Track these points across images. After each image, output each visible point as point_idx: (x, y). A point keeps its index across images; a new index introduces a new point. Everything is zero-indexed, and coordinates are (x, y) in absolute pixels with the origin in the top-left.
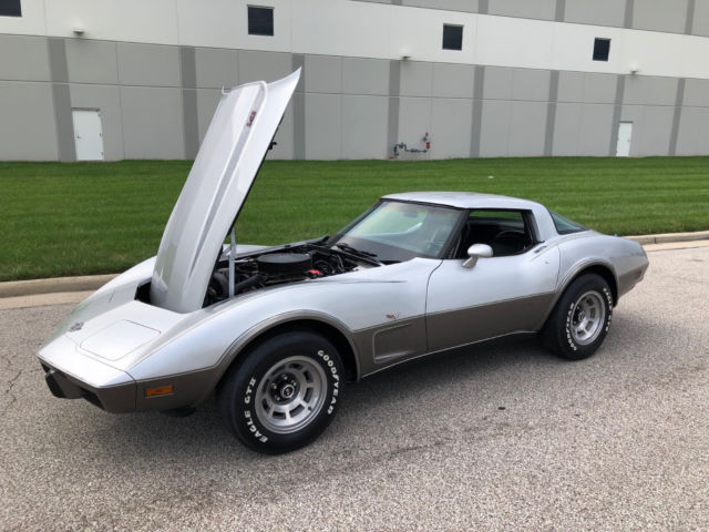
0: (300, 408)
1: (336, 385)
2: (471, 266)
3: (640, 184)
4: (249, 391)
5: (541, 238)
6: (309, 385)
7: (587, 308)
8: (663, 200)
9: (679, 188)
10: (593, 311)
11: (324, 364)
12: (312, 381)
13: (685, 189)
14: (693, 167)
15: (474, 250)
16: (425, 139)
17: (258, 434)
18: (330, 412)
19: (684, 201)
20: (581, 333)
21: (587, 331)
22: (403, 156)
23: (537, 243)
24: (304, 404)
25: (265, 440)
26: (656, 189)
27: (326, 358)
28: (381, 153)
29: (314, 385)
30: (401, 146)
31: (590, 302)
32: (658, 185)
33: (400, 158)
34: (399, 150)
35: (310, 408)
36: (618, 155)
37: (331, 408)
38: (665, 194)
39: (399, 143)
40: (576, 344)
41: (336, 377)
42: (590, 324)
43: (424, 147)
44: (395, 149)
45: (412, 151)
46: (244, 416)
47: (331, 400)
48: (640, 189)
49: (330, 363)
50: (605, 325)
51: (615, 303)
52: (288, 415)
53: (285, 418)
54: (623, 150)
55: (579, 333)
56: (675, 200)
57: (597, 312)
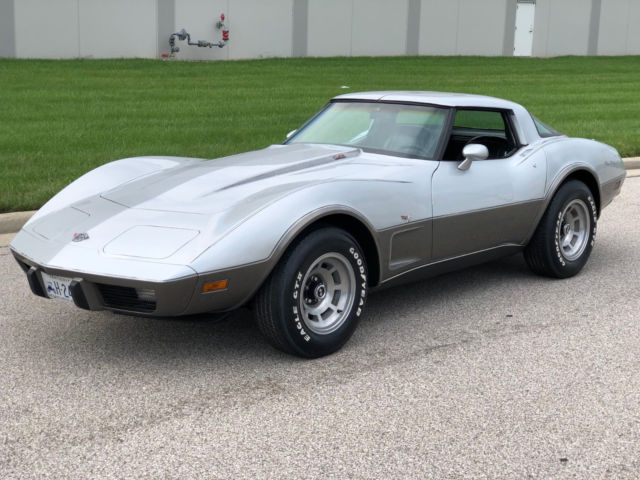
0: (329, 311)
1: (364, 285)
2: (466, 168)
3: (562, 97)
4: (297, 286)
5: (523, 141)
6: (337, 287)
7: (572, 221)
8: (601, 117)
9: (616, 101)
10: (577, 223)
11: (353, 262)
12: (340, 283)
13: (623, 101)
14: (627, 72)
15: (469, 150)
16: (219, 25)
17: (303, 333)
18: (358, 314)
19: (627, 117)
20: (567, 248)
21: (572, 245)
22: (185, 52)
23: (521, 146)
24: (333, 307)
25: (308, 339)
26: (586, 102)
27: (356, 256)
28: (147, 47)
29: (343, 287)
30: (182, 37)
31: (574, 213)
32: (586, 96)
33: (179, 56)
34: (178, 42)
35: (339, 311)
36: (517, 53)
37: (360, 310)
38: (600, 108)
39: (178, 30)
40: (564, 259)
41: (364, 277)
42: (575, 237)
43: (219, 38)
44: (172, 41)
45: (200, 45)
46: (292, 311)
47: (359, 301)
48: (565, 102)
49: (359, 262)
50: (591, 239)
51: (598, 215)
52: (320, 318)
53: (317, 320)
54: (523, 47)
55: (565, 248)
56: (615, 117)
57: (582, 225)
